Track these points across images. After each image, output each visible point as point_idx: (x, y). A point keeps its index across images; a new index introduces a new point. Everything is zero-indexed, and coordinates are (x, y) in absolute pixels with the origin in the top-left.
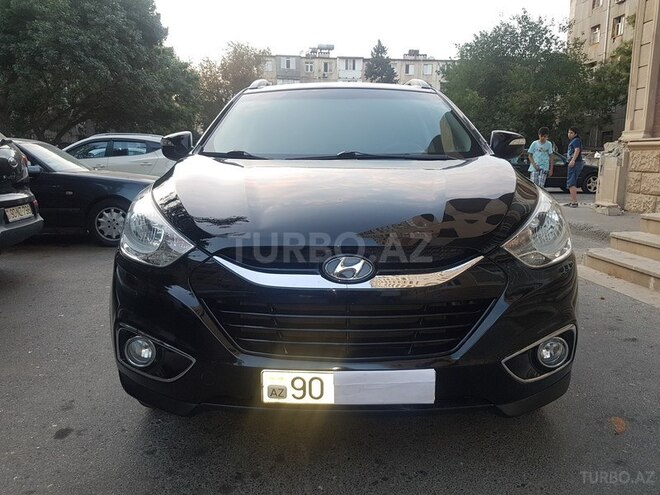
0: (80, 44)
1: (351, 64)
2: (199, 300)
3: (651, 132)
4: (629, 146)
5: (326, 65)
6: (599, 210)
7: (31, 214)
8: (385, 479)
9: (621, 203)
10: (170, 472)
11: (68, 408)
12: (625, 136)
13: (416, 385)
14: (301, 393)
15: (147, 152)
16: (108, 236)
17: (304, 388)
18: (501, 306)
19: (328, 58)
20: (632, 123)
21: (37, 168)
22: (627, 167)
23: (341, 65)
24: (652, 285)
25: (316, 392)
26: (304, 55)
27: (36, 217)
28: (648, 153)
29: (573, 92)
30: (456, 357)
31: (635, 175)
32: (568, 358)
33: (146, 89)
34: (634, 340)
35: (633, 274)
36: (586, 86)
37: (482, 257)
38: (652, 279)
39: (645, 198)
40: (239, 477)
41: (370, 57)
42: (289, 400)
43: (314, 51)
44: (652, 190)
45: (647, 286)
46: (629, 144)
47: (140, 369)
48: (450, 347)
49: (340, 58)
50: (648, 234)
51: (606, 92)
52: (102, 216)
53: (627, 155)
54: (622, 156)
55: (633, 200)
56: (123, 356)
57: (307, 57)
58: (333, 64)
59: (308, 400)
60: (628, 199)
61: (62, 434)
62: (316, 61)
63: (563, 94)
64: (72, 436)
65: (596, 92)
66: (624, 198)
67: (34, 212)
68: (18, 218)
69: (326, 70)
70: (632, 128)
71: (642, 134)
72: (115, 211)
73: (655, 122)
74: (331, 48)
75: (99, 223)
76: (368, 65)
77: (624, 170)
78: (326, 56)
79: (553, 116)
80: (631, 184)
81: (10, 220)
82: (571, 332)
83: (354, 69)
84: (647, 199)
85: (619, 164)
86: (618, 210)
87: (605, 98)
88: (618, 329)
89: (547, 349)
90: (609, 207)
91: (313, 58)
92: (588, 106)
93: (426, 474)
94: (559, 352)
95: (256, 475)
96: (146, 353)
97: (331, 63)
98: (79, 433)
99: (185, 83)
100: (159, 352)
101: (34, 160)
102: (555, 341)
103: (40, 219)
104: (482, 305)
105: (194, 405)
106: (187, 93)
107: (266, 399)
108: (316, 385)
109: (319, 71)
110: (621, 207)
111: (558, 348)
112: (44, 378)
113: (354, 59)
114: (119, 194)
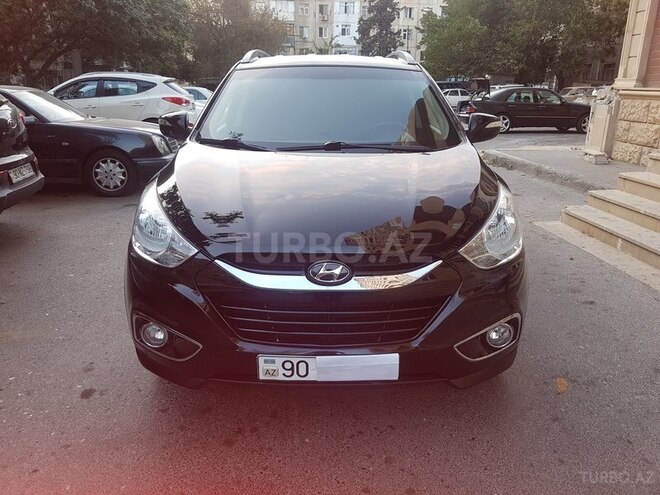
2: (204, 298)
3: (644, 80)
4: (620, 95)
6: (586, 158)
7: (32, 173)
8: (360, 433)
9: (609, 151)
10: (182, 428)
11: (89, 370)
12: (619, 83)
13: (384, 365)
14: (290, 372)
15: (138, 92)
16: (106, 187)
17: (292, 369)
18: (457, 301)
20: (626, 70)
21: (31, 118)
22: (617, 115)
24: (619, 245)
25: (302, 371)
27: (37, 174)
28: (637, 102)
29: (576, 23)
30: (415, 344)
31: (623, 125)
32: (514, 338)
33: (133, 21)
34: (592, 303)
35: (603, 234)
36: (590, 15)
37: (441, 261)
38: (620, 240)
39: (632, 148)
40: (240, 431)
42: (281, 378)
44: (639, 140)
45: (615, 246)
46: (621, 92)
47: (155, 349)
48: (412, 335)
50: (624, 194)
51: (611, 23)
52: (99, 167)
53: (618, 103)
54: (613, 104)
55: (621, 150)
56: (139, 337)
59: (295, 378)
60: (615, 148)
61: (87, 394)
63: (567, 23)
64: (96, 395)
65: (600, 21)
66: (612, 146)
67: (35, 171)
68: (21, 178)
70: (625, 76)
71: (634, 83)
72: (111, 161)
73: (647, 69)
75: (96, 174)
77: (614, 119)
79: (555, 48)
80: (619, 133)
81: (14, 181)
82: (516, 319)
84: (633, 149)
85: (609, 112)
86: (604, 160)
87: (609, 28)
88: (579, 292)
89: (496, 331)
90: (596, 156)
92: (592, 38)
93: (394, 429)
94: (506, 334)
95: (254, 430)
96: (160, 336)
98: (102, 394)
99: (174, 11)
100: (171, 337)
101: (28, 111)
102: (503, 327)
103: (41, 176)
104: (439, 302)
105: (202, 380)
106: (176, 22)
107: (262, 377)
108: (302, 367)
110: (608, 157)
111: (505, 332)
112: (64, 340)
114: (114, 145)
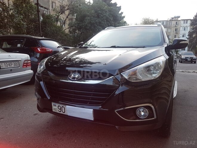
0: (96, 22)
1: (186, 21)
5: (176, 23)
14: (60, 110)
19: (178, 20)
23: (182, 22)
25: (63, 110)
26: (169, 20)
41: (193, 19)
42: (58, 112)
43: (173, 18)
49: (182, 20)
57: (170, 20)
58: (179, 22)
59: (62, 113)
62: (173, 22)
69: (176, 24)
74: (179, 17)
76: (192, 22)
78: (177, 20)
83: (187, 23)
91: (172, 21)
97: (178, 22)
107: (53, 110)
109: (174, 25)
113: (187, 20)
